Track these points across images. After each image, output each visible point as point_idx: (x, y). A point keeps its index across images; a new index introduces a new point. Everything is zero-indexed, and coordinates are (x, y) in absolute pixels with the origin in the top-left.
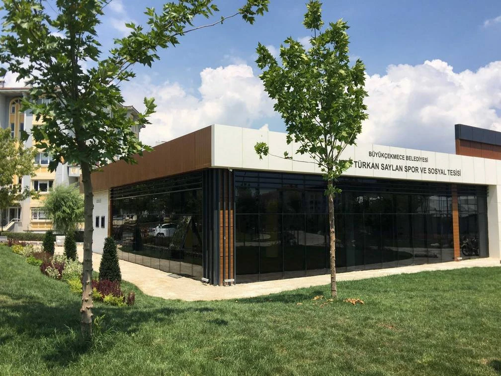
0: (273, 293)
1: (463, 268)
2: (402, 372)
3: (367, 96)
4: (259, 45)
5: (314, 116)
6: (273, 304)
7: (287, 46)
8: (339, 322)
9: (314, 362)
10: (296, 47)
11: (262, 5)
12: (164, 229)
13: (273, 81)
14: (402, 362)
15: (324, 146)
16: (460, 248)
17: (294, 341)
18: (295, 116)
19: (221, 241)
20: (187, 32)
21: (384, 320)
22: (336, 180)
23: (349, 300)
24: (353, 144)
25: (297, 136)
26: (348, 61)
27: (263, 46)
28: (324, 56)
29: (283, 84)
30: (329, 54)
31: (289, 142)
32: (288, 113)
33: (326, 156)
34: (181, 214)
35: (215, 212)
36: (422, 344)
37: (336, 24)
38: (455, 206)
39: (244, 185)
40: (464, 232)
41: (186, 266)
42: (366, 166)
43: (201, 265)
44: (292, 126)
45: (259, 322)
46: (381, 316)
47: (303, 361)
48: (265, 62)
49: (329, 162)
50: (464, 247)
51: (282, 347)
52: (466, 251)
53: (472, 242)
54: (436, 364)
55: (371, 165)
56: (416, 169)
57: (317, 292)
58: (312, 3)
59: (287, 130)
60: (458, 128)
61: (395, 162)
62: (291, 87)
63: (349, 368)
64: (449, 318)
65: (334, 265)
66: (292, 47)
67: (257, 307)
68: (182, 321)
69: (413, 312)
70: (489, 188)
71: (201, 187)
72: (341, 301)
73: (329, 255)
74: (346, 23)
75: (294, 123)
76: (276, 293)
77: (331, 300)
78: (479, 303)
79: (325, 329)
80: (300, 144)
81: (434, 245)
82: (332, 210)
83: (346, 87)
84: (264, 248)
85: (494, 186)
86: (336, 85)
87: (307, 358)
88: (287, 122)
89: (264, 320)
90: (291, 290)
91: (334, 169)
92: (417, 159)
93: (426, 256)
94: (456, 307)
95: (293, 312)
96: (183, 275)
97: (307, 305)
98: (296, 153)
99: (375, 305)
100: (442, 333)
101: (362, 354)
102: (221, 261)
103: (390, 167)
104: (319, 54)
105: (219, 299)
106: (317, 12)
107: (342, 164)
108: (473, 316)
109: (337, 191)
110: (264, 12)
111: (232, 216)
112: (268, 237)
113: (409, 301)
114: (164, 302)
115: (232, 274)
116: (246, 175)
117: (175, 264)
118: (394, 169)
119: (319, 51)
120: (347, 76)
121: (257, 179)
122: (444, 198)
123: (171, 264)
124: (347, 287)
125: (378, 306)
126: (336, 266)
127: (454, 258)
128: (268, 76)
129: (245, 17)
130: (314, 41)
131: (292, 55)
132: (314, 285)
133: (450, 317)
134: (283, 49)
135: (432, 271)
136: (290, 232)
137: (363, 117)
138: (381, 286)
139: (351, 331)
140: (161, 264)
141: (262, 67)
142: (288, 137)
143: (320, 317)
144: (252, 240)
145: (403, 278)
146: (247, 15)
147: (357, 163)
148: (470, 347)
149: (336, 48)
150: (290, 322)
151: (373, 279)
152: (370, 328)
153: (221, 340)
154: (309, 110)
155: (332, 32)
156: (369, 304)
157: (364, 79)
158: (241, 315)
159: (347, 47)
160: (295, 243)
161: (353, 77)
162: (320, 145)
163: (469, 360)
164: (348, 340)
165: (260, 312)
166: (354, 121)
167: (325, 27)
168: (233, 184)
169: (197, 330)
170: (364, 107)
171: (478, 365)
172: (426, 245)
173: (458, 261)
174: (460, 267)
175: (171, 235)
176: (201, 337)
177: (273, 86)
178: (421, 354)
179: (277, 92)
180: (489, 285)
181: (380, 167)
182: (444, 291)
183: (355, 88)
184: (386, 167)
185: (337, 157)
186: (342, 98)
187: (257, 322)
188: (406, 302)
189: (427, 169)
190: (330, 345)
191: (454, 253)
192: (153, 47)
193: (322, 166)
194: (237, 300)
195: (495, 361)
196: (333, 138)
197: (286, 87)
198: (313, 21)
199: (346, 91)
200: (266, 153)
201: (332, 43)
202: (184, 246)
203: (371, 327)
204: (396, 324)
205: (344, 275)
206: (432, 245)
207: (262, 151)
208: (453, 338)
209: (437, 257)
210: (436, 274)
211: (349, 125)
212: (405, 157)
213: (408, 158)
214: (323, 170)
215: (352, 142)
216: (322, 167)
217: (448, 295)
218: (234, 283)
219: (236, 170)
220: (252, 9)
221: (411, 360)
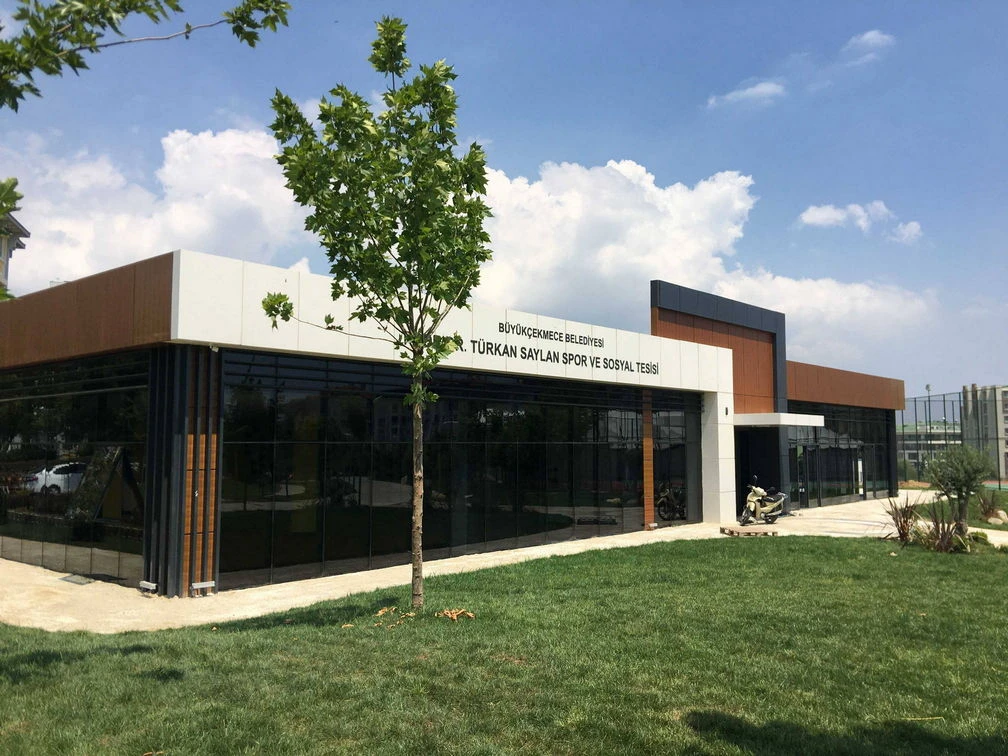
0: (298, 606)
1: (657, 543)
2: (528, 746)
3: (491, 215)
4: (278, 93)
5: (386, 246)
6: (292, 630)
7: (337, 102)
8: (422, 658)
9: (361, 742)
10: (355, 105)
11: (275, 10)
12: (60, 476)
13: (304, 169)
14: (531, 728)
15: (407, 308)
16: (655, 505)
17: (324, 704)
18: (349, 244)
19: (188, 501)
20: (106, 46)
21: (508, 648)
22: (428, 375)
23: (445, 612)
24: (464, 307)
25: (351, 285)
26: (455, 143)
27: (287, 97)
28: (412, 130)
29: (325, 177)
30: (420, 125)
31: (335, 296)
32: (334, 235)
33: (411, 327)
34: (103, 443)
35: (177, 438)
36: (571, 690)
37: (433, 70)
38: (648, 429)
39: (248, 381)
40: (661, 476)
41: (104, 557)
42: (493, 350)
43: (141, 554)
44: (342, 263)
45: (256, 669)
46: (502, 641)
47: (339, 744)
48: (291, 128)
49: (416, 338)
50: (662, 504)
51: (297, 717)
52: (664, 511)
53: (676, 495)
54: (590, 726)
55: (501, 349)
56: (583, 360)
57: (387, 598)
58: (387, 21)
59: (332, 272)
60: (657, 287)
61: (546, 345)
62: (342, 185)
63: (428, 748)
64: (623, 636)
65: (419, 543)
66: (346, 105)
67: (254, 637)
68: (76, 679)
69: (561, 629)
70: (705, 395)
71: (146, 383)
72: (429, 615)
73: (411, 524)
74: (451, 68)
75: (346, 257)
76: (304, 606)
77: (412, 614)
78: (677, 606)
79: (391, 674)
80: (358, 301)
81: (612, 501)
82: (419, 434)
83: (451, 195)
84: (286, 515)
85: (714, 394)
86: (430, 191)
87: (346, 737)
88: (332, 255)
89: (265, 665)
90: (336, 598)
91: (425, 354)
92: (584, 341)
93: (596, 522)
94: (638, 616)
95: (332, 643)
96: (97, 577)
97: (362, 627)
98: (350, 319)
99: (494, 619)
100: (607, 666)
101: (458, 719)
102: (187, 544)
103: (536, 354)
104: (400, 124)
105: (178, 626)
106: (398, 39)
107: (441, 344)
108: (664, 629)
109: (429, 397)
110: (279, 25)
111: (214, 446)
112: (297, 490)
113: (555, 607)
114: (45, 638)
115: (210, 571)
116: (255, 362)
117: (79, 554)
118: (544, 357)
119: (401, 118)
120: (452, 173)
121: (273, 369)
122: (632, 415)
123: (68, 554)
124: (448, 588)
125: (498, 620)
126: (424, 548)
127: (643, 525)
128: (294, 157)
129: (238, 30)
130: (391, 97)
131: (344, 121)
132: (384, 586)
133: (626, 634)
134: (326, 107)
135: (605, 550)
136: (347, 480)
137: (483, 256)
138: (510, 581)
139: (441, 674)
140: (46, 553)
141: (281, 138)
142: (336, 286)
143: (384, 650)
144: (262, 499)
145: (552, 565)
146: (243, 26)
147: (477, 345)
148: (654, 690)
149: (432, 117)
150: (322, 664)
151: (499, 569)
152: (479, 664)
153: (163, 713)
154: (377, 233)
155: (426, 84)
156: (483, 617)
157: (485, 181)
158: (217, 657)
159: (453, 116)
160: (352, 502)
161: (464, 175)
162: (399, 305)
163: (650, 713)
164: (434, 693)
165: (261, 648)
166: (465, 262)
167: (411, 75)
168: (219, 380)
169: (111, 695)
170: (485, 237)
171: (665, 723)
172: (597, 501)
173: (650, 529)
174: (652, 541)
175: (73, 489)
176: (120, 709)
177: (305, 178)
178: (566, 709)
179: (312, 193)
180: (698, 573)
181: (519, 353)
182: (621, 586)
183: (467, 198)
184: (529, 354)
185: (431, 331)
186: (441, 215)
187: (251, 670)
188: (552, 611)
189: (601, 361)
190: (397, 705)
191: (644, 516)
192: (27, 72)
193: (401, 347)
194: (217, 625)
195: (695, 713)
196: (424, 292)
197: (333, 183)
198: (390, 57)
199: (450, 202)
200: (286, 316)
201: (424, 106)
202: (101, 512)
203: (482, 662)
204: (528, 653)
205: (446, 564)
206: (608, 500)
207: (278, 312)
208: (627, 674)
209: (616, 524)
210: (613, 555)
211: (456, 270)
212: (564, 336)
213: (569, 338)
214: (404, 355)
215: (461, 303)
216: (402, 349)
217: (626, 593)
218: (214, 590)
219: (227, 351)
220: (252, 17)
221: (548, 721)
